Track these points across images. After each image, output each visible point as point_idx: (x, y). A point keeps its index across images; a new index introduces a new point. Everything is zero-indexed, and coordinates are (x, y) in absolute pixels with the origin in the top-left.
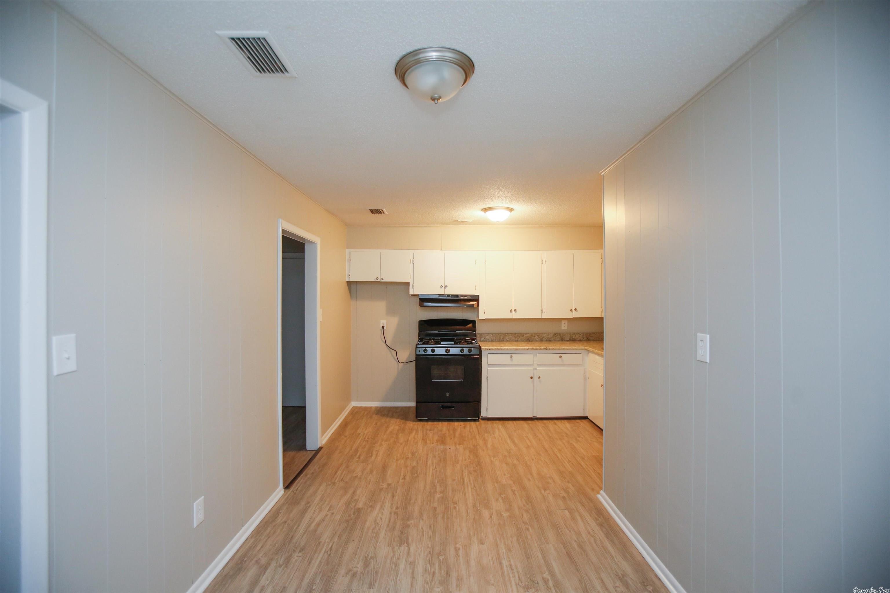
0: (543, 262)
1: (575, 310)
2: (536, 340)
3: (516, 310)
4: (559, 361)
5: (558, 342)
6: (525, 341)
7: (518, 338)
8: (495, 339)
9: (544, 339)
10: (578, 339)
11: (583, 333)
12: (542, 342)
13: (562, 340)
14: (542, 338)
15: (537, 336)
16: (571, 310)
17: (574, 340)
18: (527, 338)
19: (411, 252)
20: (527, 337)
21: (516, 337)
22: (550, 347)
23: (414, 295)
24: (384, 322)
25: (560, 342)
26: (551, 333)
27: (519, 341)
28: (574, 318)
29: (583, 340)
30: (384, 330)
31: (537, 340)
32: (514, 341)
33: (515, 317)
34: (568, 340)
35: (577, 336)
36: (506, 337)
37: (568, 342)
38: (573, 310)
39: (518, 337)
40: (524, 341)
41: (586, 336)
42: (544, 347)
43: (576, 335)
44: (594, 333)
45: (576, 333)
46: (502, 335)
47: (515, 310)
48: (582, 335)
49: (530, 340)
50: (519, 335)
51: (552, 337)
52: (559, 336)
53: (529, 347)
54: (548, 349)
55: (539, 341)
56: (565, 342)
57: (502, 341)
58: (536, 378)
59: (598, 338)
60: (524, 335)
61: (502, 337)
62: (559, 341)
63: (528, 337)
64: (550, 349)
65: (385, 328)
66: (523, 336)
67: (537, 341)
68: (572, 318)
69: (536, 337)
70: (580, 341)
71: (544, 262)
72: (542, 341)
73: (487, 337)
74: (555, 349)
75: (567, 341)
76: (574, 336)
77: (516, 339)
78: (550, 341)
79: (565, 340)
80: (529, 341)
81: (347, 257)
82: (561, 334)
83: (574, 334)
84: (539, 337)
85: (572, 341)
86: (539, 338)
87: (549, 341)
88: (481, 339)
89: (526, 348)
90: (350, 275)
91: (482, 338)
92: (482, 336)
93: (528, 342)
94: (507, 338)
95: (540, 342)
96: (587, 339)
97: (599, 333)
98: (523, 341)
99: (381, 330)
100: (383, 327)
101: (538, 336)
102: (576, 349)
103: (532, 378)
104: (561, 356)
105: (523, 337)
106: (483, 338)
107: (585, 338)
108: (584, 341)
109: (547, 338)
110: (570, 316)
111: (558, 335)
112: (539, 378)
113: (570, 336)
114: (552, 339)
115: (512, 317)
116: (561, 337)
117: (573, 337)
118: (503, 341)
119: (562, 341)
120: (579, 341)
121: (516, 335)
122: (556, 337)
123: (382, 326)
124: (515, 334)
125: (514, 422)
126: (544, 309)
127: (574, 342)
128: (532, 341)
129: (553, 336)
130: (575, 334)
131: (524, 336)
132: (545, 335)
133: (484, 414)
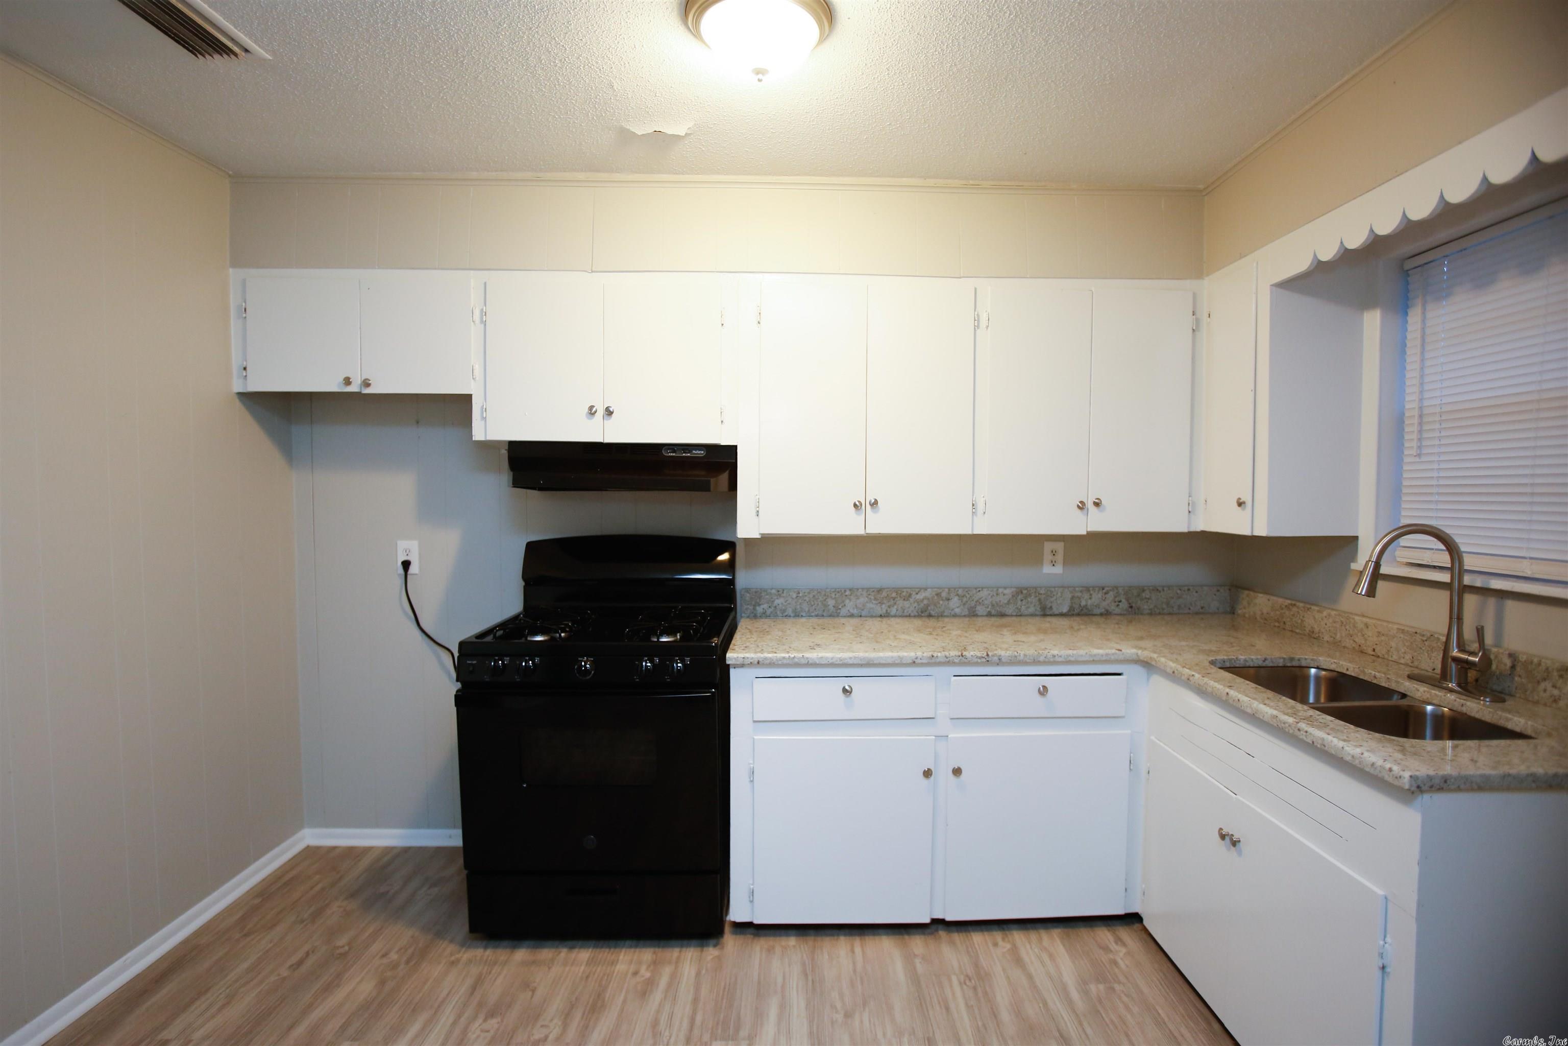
0: (977, 320)
1: (1097, 504)
2: (953, 613)
3: (876, 502)
4: (1038, 706)
5: (1030, 620)
6: (915, 616)
7: (889, 607)
8: (807, 609)
9: (980, 610)
10: (1098, 606)
11: (1117, 588)
12: (974, 619)
13: (1045, 612)
14: (973, 604)
15: (956, 598)
16: (1082, 506)
17: (1085, 611)
18: (922, 605)
19: (474, 279)
20: (922, 601)
21: (881, 603)
22: (1003, 653)
23: (488, 446)
24: (408, 548)
25: (1037, 620)
26: (1005, 588)
27: (895, 616)
28: (1093, 536)
29: (1117, 611)
30: (409, 577)
31: (957, 611)
32: (875, 617)
33: (873, 529)
34: (1065, 610)
35: (1097, 597)
36: (847, 601)
37: (1064, 622)
38: (1090, 505)
39: (892, 602)
40: (910, 616)
41: (1127, 600)
42: (979, 654)
43: (1091, 595)
44: (1155, 589)
45: (1094, 588)
46: (833, 596)
47: (874, 504)
48: (1111, 593)
49: (933, 613)
50: (894, 595)
51: (1009, 603)
52: (1033, 599)
53: (919, 654)
54: (996, 658)
55: (965, 616)
56: (1054, 620)
57: (831, 616)
58: (943, 774)
59: (1168, 604)
60: (910, 595)
61: (831, 603)
62: (1032, 615)
63: (925, 602)
64: (1003, 660)
65: (413, 569)
66: (908, 600)
67: (955, 616)
68: (1085, 533)
69: (955, 602)
70: (1107, 614)
71: (983, 323)
72: (976, 615)
73: (777, 602)
74: (1022, 657)
75: (1062, 615)
76: (1086, 596)
77: (880, 610)
78: (1002, 615)
79: (1056, 612)
80: (930, 616)
81: (233, 301)
82: (1042, 592)
83: (1087, 589)
84: (965, 599)
85: (1078, 615)
86: (964, 604)
87: (998, 614)
88: (758, 608)
89: (905, 654)
90: (245, 369)
91: (759, 605)
92: (760, 598)
93: (927, 620)
94: (850, 606)
95: (967, 619)
96: (1131, 607)
97: (1169, 587)
98: (906, 616)
99: (399, 575)
100: (406, 565)
101: (961, 597)
102: (1104, 658)
103: (927, 774)
104: (1044, 687)
105: (907, 604)
106: (765, 606)
107: (1124, 605)
108: (1121, 615)
109: (993, 605)
110: (1077, 526)
111: (1030, 595)
112: (957, 772)
113: (1073, 598)
114: (1010, 610)
115: (860, 531)
116: (1040, 600)
117: (1083, 603)
118: (835, 615)
119: (1045, 615)
120: (1101, 615)
121: (884, 594)
122: (1022, 600)
123: (403, 560)
124: (880, 591)
125: (857, 942)
126: (983, 499)
127: (1086, 618)
128: (941, 616)
129: (1013, 596)
130: (1089, 591)
131: (912, 600)
132: (984, 593)
133: (738, 911)
